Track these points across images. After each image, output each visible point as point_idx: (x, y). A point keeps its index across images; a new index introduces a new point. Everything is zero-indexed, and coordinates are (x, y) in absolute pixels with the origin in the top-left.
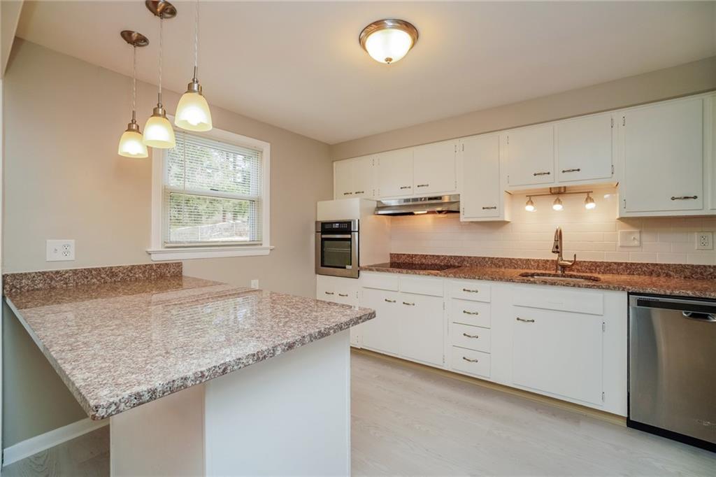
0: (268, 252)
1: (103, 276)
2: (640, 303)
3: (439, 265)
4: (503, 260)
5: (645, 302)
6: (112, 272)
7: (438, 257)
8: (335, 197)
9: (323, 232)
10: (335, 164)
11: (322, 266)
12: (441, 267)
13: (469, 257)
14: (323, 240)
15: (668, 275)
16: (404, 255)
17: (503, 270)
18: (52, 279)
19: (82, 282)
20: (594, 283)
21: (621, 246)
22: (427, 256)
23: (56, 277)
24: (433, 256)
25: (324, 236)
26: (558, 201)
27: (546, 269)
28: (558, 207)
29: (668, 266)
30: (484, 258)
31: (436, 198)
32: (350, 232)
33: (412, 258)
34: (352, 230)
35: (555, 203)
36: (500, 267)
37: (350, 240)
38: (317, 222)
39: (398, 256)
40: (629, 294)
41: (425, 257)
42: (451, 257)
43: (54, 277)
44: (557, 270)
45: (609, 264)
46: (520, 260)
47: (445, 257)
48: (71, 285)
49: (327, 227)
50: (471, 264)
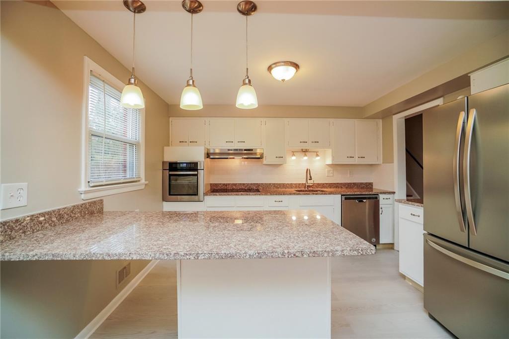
0: (143, 187)
1: (53, 219)
2: (346, 199)
3: (244, 189)
4: (280, 184)
5: (347, 198)
6: (60, 214)
7: (244, 184)
8: (170, 144)
9: (170, 170)
10: (171, 119)
11: (170, 195)
12: (246, 190)
13: (262, 184)
14: (170, 175)
15: (342, 187)
16: (220, 184)
17: (280, 189)
18: (12, 229)
19: (38, 228)
20: (324, 193)
21: (327, 176)
22: (236, 184)
23: (16, 227)
24: (241, 184)
25: (171, 173)
26: (306, 155)
27: (299, 188)
28: (306, 158)
29: (341, 183)
30: (270, 184)
31: (249, 150)
32: (197, 170)
33: (226, 186)
34: (199, 168)
35: (304, 156)
36: (278, 188)
37: (197, 175)
38: (163, 162)
39: (216, 185)
40: (342, 195)
41: (235, 185)
42: (251, 184)
43: (14, 226)
44: (305, 188)
45: (323, 184)
46: (288, 184)
47: (248, 184)
48: (29, 233)
49: (174, 166)
50: (263, 188)
